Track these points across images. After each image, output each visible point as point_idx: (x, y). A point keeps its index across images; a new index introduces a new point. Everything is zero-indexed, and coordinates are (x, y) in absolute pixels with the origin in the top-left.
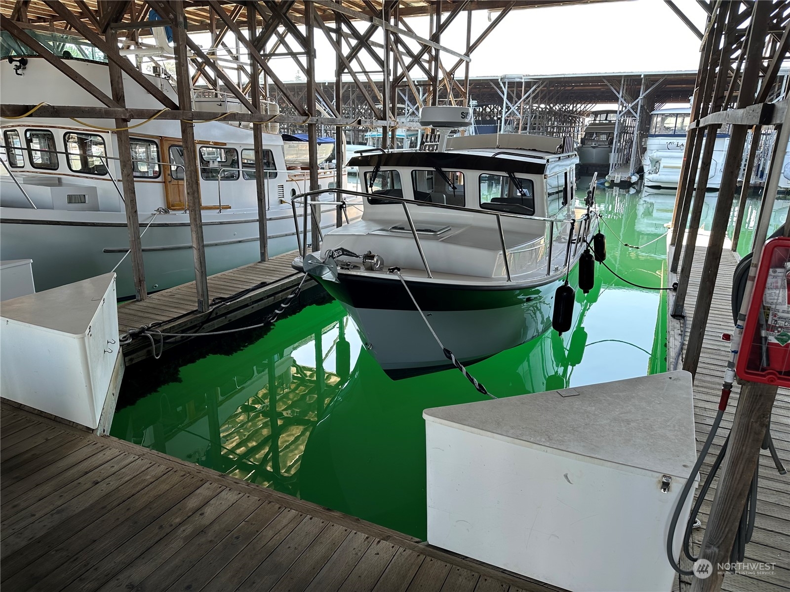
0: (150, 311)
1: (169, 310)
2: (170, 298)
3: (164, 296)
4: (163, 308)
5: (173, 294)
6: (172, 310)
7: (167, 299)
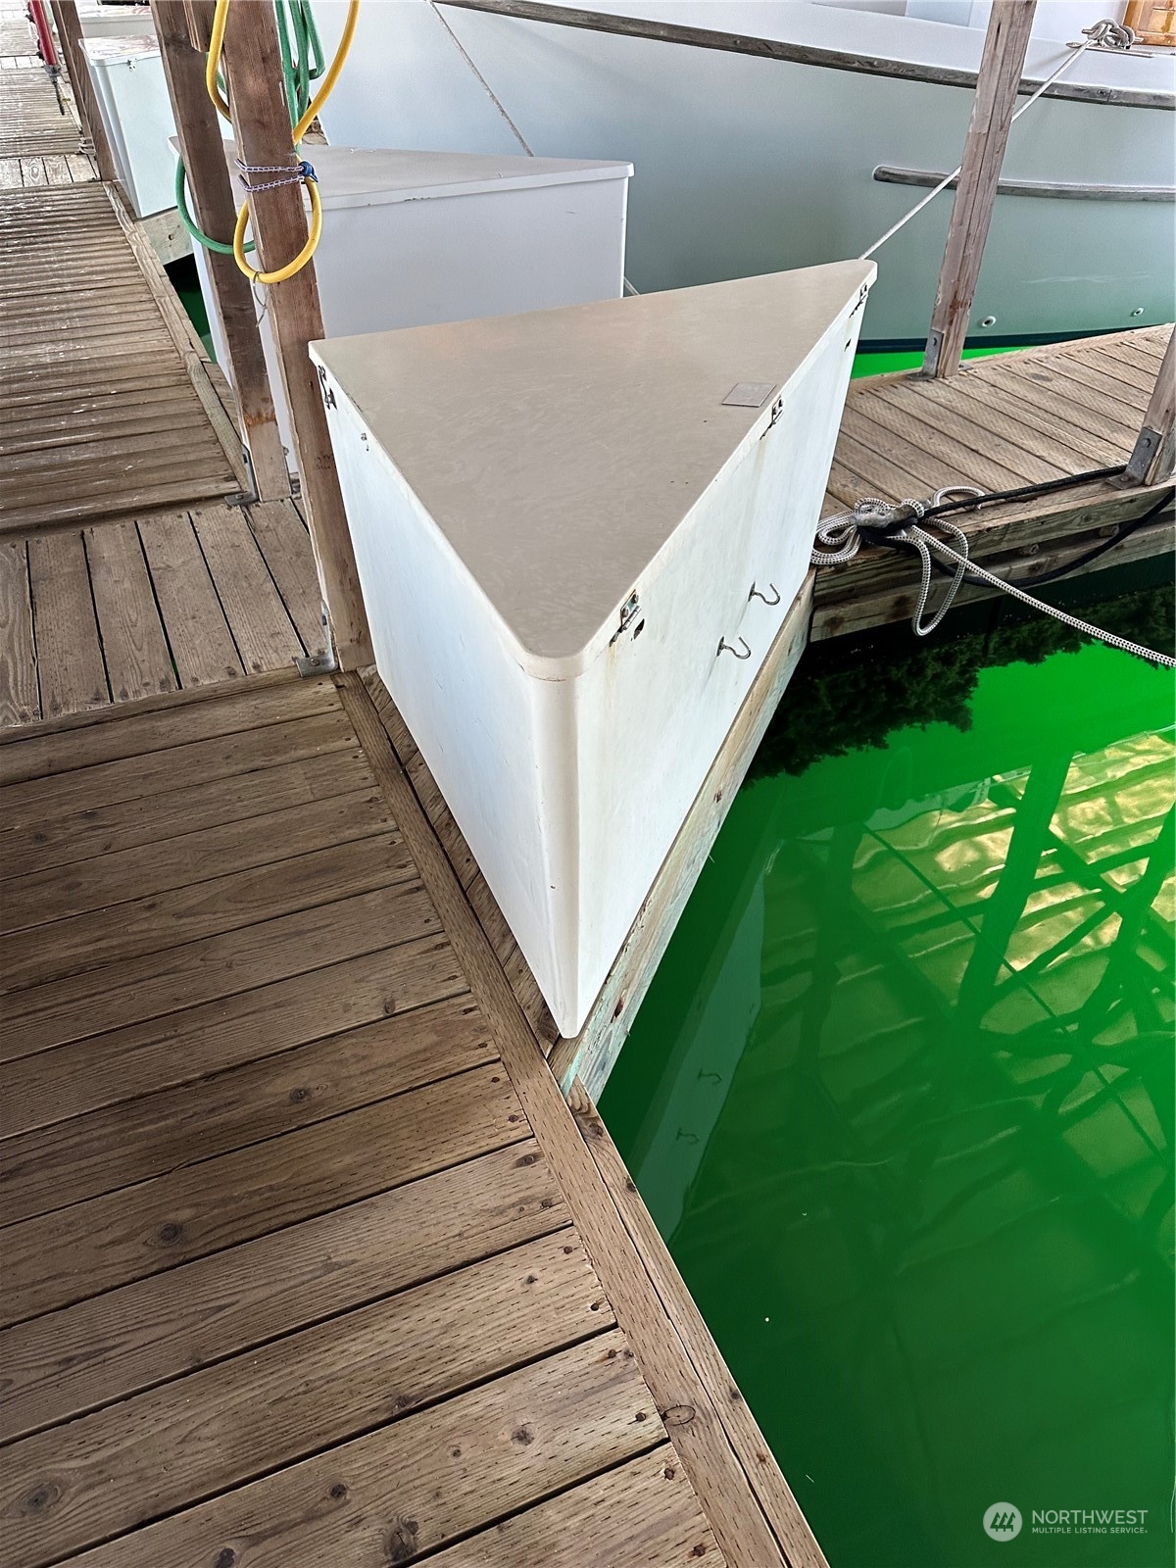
0: (954, 429)
1: (1020, 442)
2: (1033, 388)
3: (1014, 376)
4: (1002, 426)
5: (1045, 373)
6: (1030, 444)
7: (1021, 390)
